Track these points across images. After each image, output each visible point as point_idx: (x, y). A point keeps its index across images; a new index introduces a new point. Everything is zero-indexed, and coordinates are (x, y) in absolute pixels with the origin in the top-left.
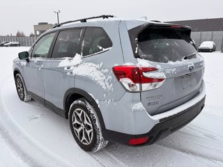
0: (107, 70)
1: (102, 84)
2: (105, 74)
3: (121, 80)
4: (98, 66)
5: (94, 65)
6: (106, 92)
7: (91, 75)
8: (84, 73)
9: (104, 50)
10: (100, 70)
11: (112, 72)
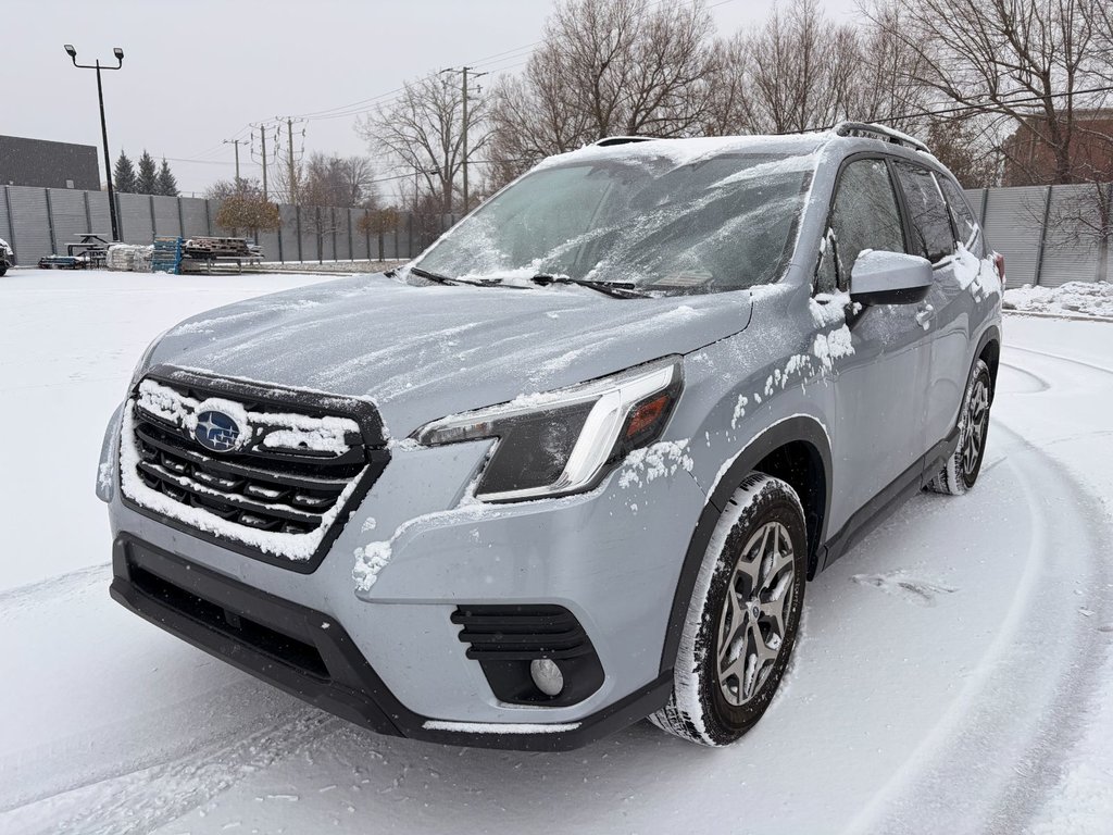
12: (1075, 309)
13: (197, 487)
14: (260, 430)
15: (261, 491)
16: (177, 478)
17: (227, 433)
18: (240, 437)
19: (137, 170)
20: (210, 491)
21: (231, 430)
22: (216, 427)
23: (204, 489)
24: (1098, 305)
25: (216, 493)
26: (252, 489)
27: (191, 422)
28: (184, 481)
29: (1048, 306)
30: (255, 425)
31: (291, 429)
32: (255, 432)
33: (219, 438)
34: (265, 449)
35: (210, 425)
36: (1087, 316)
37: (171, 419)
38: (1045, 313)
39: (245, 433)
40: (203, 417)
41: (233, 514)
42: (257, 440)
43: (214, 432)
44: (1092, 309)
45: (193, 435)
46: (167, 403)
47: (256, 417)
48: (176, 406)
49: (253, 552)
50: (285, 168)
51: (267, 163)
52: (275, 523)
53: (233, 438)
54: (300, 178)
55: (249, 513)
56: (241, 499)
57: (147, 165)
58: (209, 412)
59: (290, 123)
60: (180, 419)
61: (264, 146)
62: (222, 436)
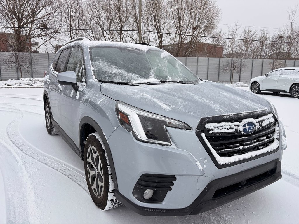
12: (29, 85)
13: (246, 147)
14: (260, 123)
15: (262, 138)
16: (238, 148)
17: (253, 127)
18: (257, 127)
20: (251, 146)
21: (254, 126)
22: (249, 127)
23: (249, 146)
24: (34, 84)
25: (252, 145)
26: (260, 139)
27: (241, 129)
28: (241, 147)
29: (21, 84)
30: (259, 122)
31: (265, 120)
32: (259, 124)
33: (251, 130)
34: (263, 127)
35: (247, 127)
36: (32, 86)
37: (233, 131)
38: (21, 86)
39: (257, 125)
40: (244, 126)
41: (257, 148)
42: (260, 125)
43: (249, 129)
44: (33, 85)
45: (242, 132)
46: (229, 127)
47: (257, 120)
48: (232, 127)
49: (268, 153)
52: (266, 145)
53: (254, 128)
55: (260, 146)
56: (259, 143)
58: (246, 124)
60: (236, 130)
62: (252, 128)
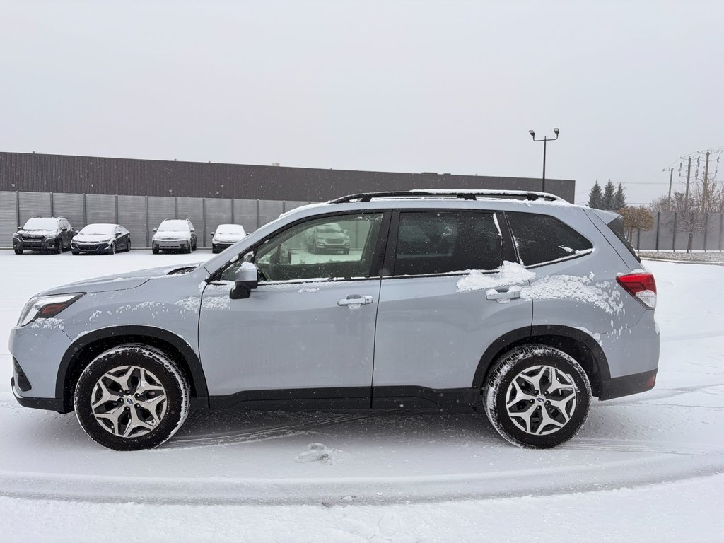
0: (607, 284)
1: (603, 306)
2: (605, 290)
3: (638, 294)
4: (585, 279)
5: (575, 278)
6: (614, 317)
7: (575, 295)
8: (558, 294)
9: (578, 252)
10: (593, 284)
11: (617, 285)
19: (603, 192)
50: (701, 186)
51: (690, 182)
54: (713, 191)
57: (609, 188)
59: (708, 154)
61: (689, 171)
